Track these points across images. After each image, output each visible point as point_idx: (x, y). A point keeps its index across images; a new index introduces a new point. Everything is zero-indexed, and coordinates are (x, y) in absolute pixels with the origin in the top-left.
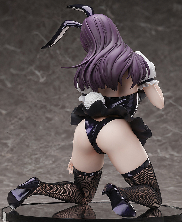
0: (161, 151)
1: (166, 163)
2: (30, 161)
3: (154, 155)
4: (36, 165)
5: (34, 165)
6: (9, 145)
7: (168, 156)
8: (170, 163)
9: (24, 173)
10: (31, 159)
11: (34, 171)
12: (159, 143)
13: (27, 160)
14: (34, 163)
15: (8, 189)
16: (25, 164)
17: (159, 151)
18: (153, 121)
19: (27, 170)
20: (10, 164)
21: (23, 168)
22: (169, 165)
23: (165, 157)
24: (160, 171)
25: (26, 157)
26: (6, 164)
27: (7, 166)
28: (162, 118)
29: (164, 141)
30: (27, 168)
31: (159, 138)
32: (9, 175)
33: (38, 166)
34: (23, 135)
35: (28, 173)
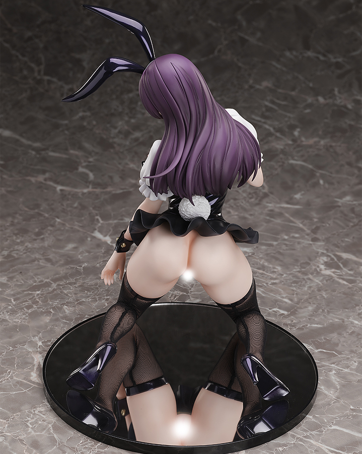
0: (339, 92)
1: (347, 122)
2: (120, 110)
3: (328, 101)
4: (131, 118)
5: (126, 118)
6: (85, 64)
7: (350, 106)
8: (352, 123)
9: (111, 141)
10: (122, 103)
11: (127, 134)
12: (339, 72)
13: (115, 104)
14: (127, 114)
15: (85, 191)
16: (113, 115)
17: (336, 92)
18: (332, 18)
19: (117, 131)
20: (88, 114)
21: (108, 125)
22: (351, 126)
23: (345, 107)
24: (334, 144)
25: (114, 97)
26: (81, 114)
27: (83, 118)
28: (349, 12)
29: (348, 67)
30: (115, 128)
31: (340, 60)
32: (87, 145)
33: (133, 121)
34: (107, 41)
35: (116, 140)
